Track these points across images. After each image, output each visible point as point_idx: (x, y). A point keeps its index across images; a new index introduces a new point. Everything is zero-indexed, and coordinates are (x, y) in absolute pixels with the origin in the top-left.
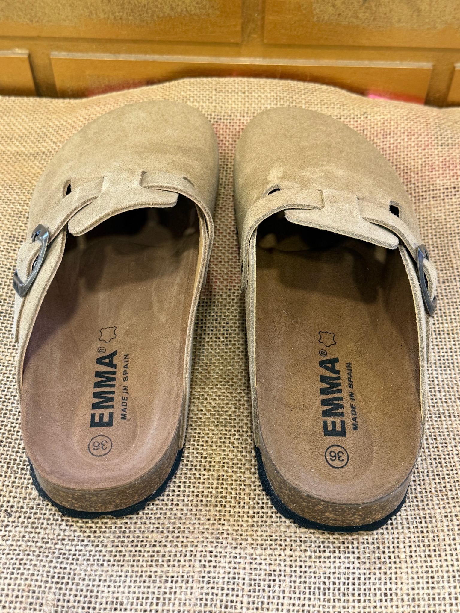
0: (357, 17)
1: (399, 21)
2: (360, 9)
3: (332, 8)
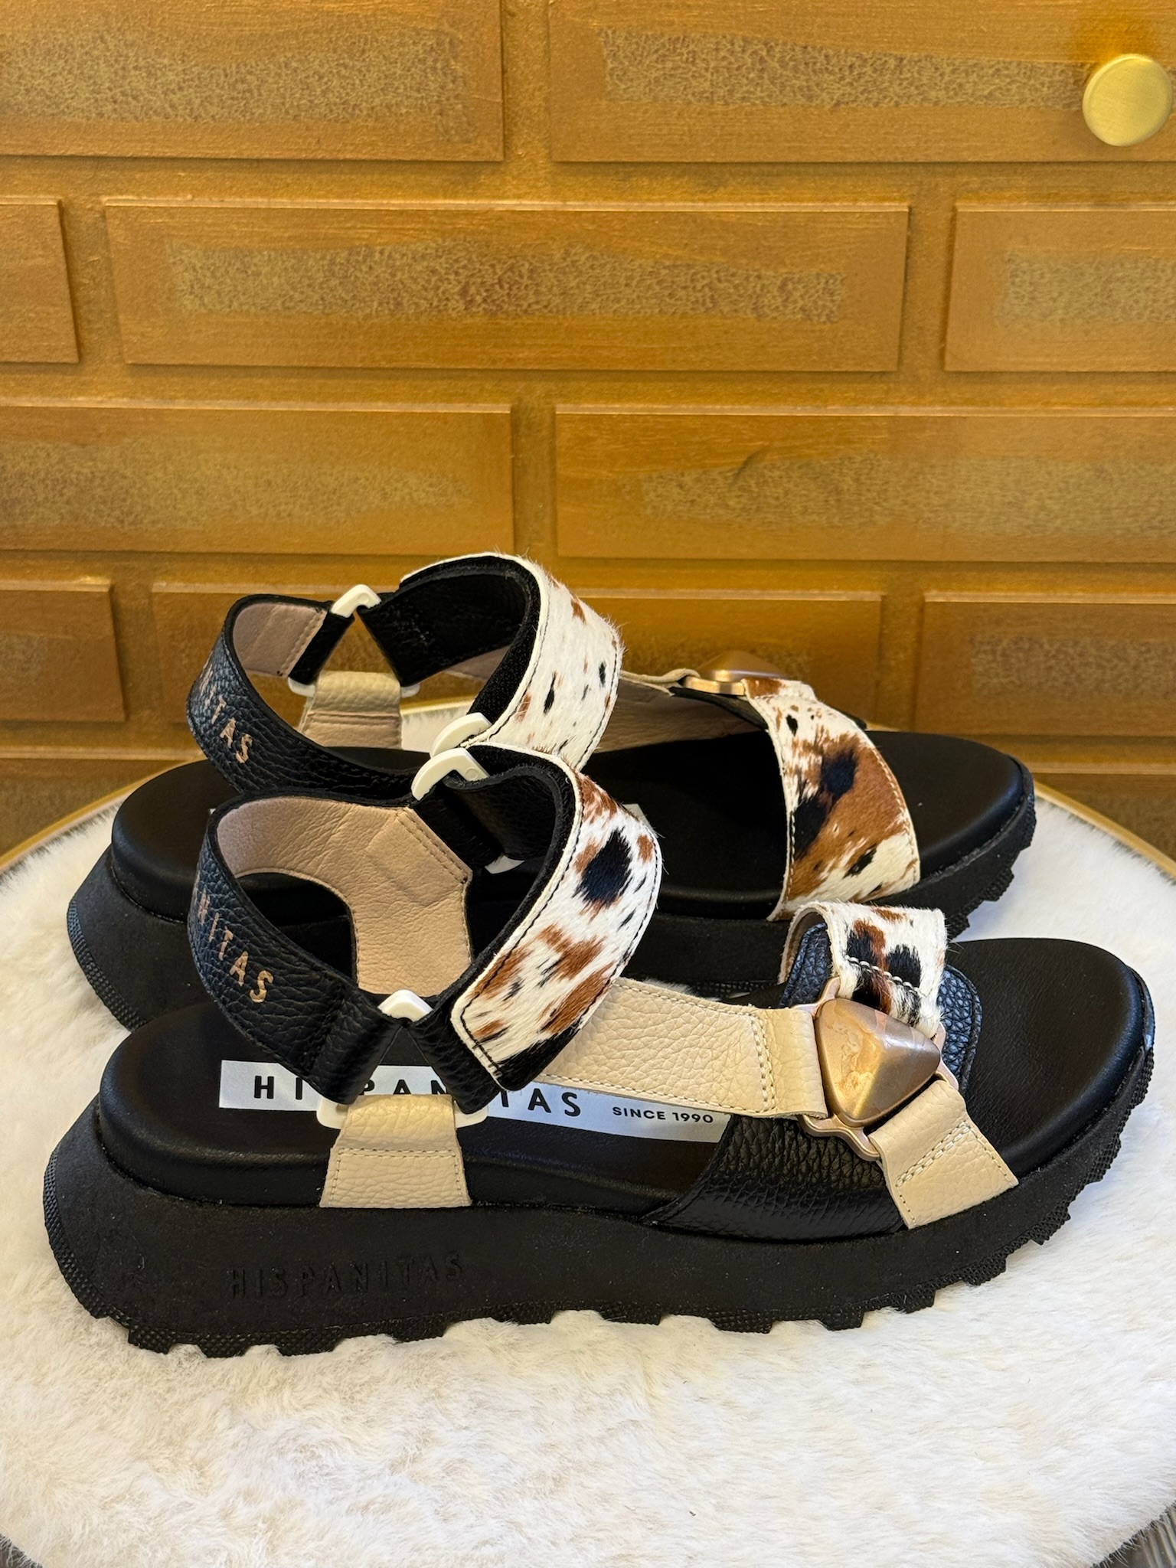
0: (727, 506)
1: (805, 511)
2: (729, 491)
3: (678, 490)
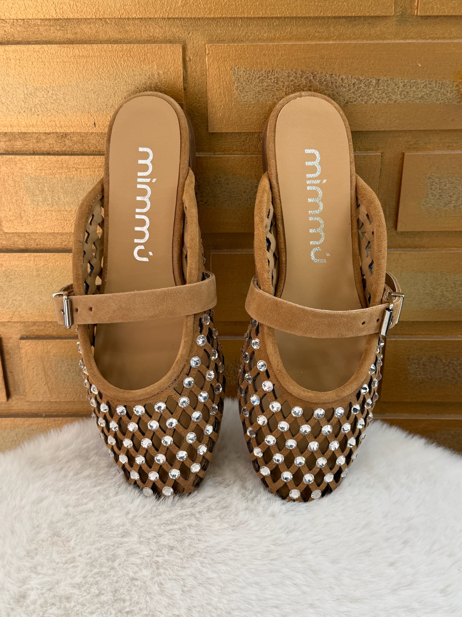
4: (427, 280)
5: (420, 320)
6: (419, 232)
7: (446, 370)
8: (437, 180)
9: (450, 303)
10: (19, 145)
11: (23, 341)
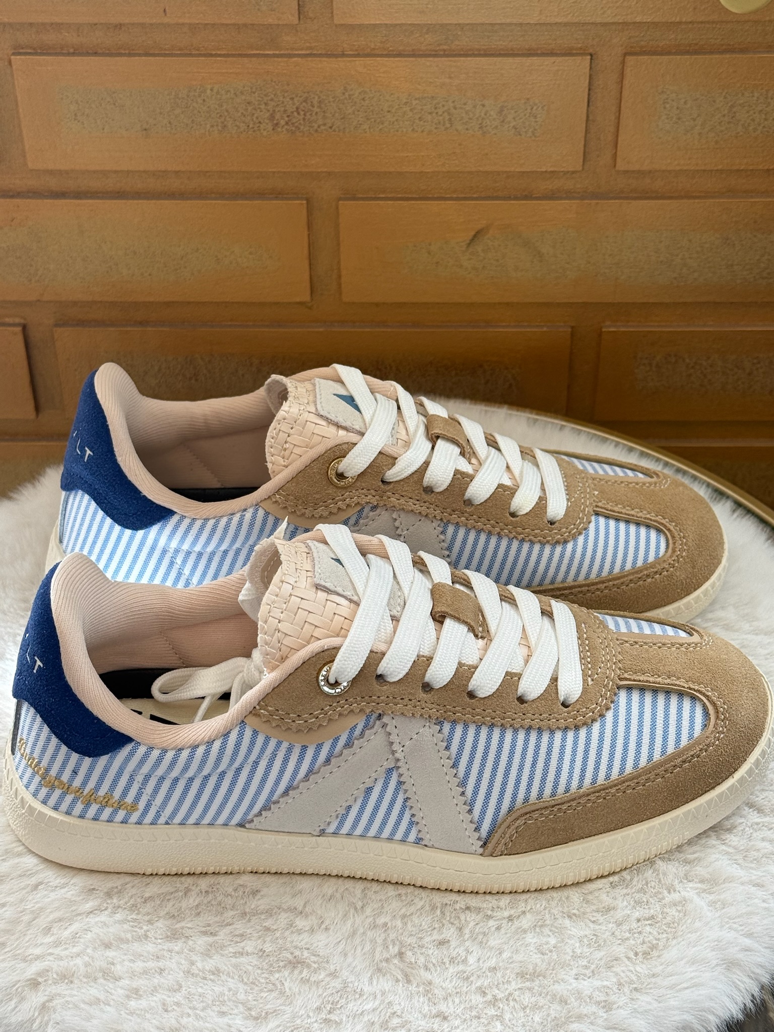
1: (517, 269)
2: (463, 256)
4: (661, 242)
5: (651, 301)
6: (650, 172)
7: (690, 375)
8: (674, 95)
9: (696, 275)
10: (50, 38)
11: (59, 330)
